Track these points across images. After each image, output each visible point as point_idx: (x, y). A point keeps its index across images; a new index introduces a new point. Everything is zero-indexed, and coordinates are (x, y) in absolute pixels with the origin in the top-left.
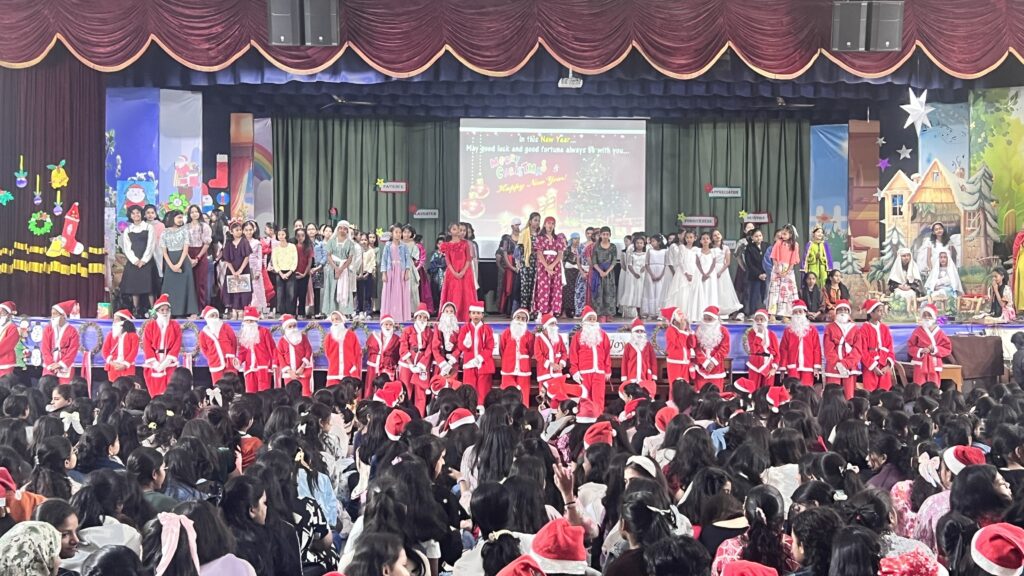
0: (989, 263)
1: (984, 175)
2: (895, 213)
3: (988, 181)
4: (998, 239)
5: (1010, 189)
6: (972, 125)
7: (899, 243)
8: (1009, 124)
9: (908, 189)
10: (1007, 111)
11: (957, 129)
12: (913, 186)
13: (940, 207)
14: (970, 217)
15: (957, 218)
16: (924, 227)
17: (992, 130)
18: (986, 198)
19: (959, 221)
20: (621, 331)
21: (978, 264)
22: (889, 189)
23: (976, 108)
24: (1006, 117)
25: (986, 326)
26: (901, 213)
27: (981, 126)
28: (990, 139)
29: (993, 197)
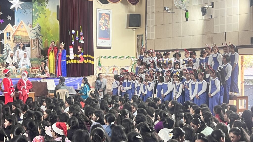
0: (40, 57)
3: (39, 29)
4: (43, 49)
5: (46, 32)
6: (34, 10)
7: (9, 49)
8: (46, 10)
9: (12, 30)
10: (45, 6)
11: (28, 11)
13: (23, 37)
14: (33, 41)
15: (29, 41)
16: (17, 44)
17: (40, 12)
18: (39, 35)
19: (30, 43)
21: (36, 57)
22: (5, 30)
23: (35, 4)
24: (44, 8)
26: (10, 39)
27: (37, 10)
28: (39, 15)
29: (41, 35)
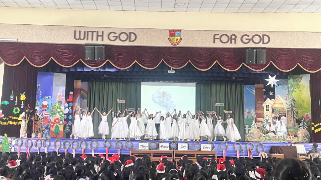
0: (295, 126)
1: (293, 100)
2: (267, 110)
3: (294, 102)
4: (297, 118)
5: (301, 104)
6: (289, 85)
7: (268, 119)
8: (300, 85)
9: (270, 103)
10: (299, 81)
11: (286, 87)
12: (272, 103)
13: (280, 109)
14: (289, 112)
15: (284, 112)
17: (295, 87)
18: (293, 106)
19: (286, 113)
20: (184, 143)
21: (292, 126)
22: (265, 104)
23: (290, 80)
24: (299, 83)
25: (292, 143)
26: (269, 111)
27: (292, 86)
28: (294, 89)
29: (295, 106)
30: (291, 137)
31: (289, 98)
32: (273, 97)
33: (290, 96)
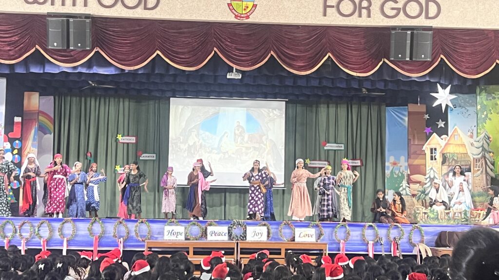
1: (485, 136)
2: (432, 159)
3: (488, 141)
4: (494, 176)
6: (479, 107)
7: (434, 177)
9: (439, 144)
11: (471, 110)
12: (443, 143)
13: (459, 156)
14: (477, 162)
15: (469, 163)
16: (450, 168)
17: (490, 110)
18: (486, 150)
19: (470, 165)
20: (261, 226)
21: (482, 191)
22: (428, 145)
23: (481, 97)
26: (435, 159)
27: (484, 107)
28: (489, 115)
29: (490, 150)
30: (480, 214)
31: (477, 133)
32: (443, 132)
33: (481, 130)
